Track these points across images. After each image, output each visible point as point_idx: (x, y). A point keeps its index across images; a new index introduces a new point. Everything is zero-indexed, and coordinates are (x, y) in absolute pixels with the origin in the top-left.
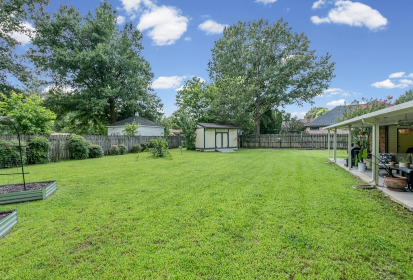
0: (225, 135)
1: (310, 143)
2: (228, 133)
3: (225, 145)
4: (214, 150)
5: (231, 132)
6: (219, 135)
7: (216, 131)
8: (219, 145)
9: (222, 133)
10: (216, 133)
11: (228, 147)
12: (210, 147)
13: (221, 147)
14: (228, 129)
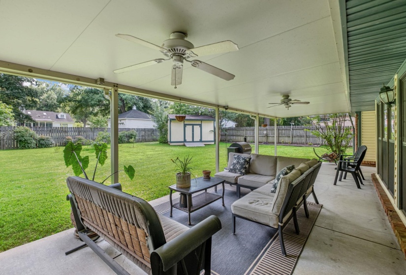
0: (197, 128)
1: (303, 138)
2: (201, 126)
3: (197, 138)
4: (182, 144)
5: (205, 125)
6: (189, 128)
7: (185, 123)
8: (189, 138)
9: (193, 125)
10: (185, 125)
11: (201, 141)
12: (177, 141)
13: (191, 140)
14: (201, 120)
